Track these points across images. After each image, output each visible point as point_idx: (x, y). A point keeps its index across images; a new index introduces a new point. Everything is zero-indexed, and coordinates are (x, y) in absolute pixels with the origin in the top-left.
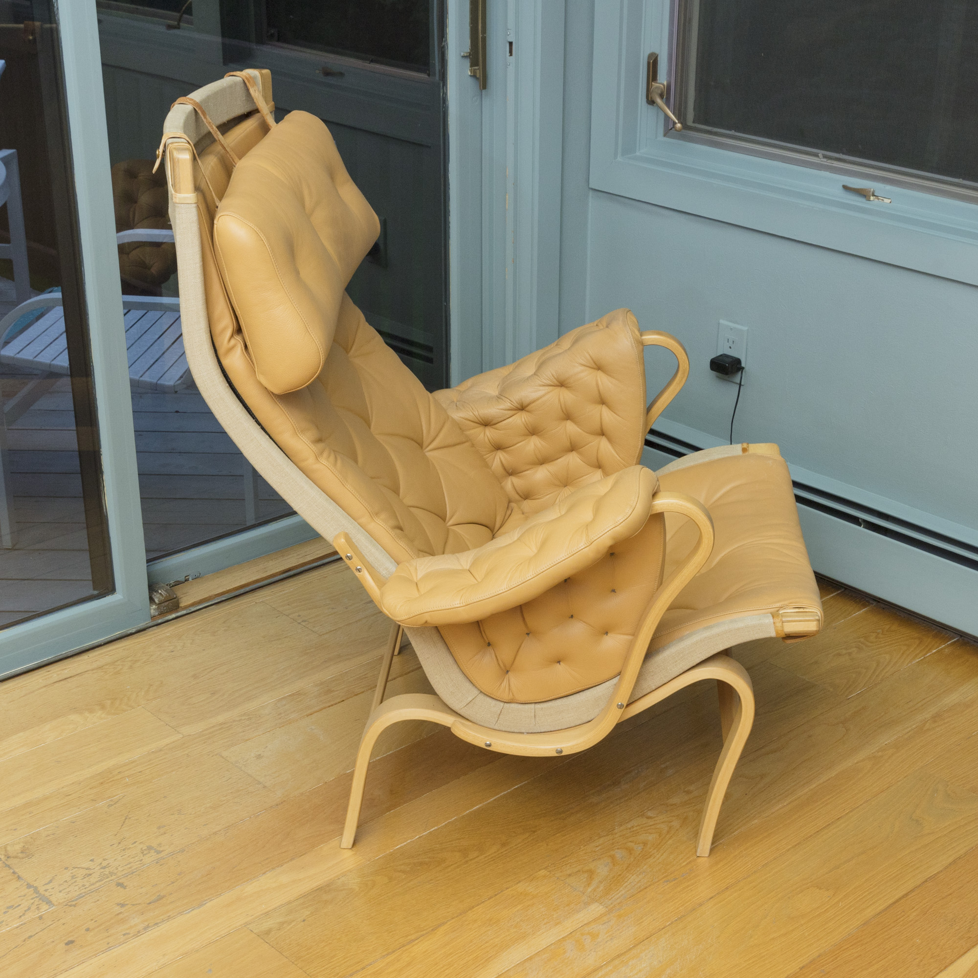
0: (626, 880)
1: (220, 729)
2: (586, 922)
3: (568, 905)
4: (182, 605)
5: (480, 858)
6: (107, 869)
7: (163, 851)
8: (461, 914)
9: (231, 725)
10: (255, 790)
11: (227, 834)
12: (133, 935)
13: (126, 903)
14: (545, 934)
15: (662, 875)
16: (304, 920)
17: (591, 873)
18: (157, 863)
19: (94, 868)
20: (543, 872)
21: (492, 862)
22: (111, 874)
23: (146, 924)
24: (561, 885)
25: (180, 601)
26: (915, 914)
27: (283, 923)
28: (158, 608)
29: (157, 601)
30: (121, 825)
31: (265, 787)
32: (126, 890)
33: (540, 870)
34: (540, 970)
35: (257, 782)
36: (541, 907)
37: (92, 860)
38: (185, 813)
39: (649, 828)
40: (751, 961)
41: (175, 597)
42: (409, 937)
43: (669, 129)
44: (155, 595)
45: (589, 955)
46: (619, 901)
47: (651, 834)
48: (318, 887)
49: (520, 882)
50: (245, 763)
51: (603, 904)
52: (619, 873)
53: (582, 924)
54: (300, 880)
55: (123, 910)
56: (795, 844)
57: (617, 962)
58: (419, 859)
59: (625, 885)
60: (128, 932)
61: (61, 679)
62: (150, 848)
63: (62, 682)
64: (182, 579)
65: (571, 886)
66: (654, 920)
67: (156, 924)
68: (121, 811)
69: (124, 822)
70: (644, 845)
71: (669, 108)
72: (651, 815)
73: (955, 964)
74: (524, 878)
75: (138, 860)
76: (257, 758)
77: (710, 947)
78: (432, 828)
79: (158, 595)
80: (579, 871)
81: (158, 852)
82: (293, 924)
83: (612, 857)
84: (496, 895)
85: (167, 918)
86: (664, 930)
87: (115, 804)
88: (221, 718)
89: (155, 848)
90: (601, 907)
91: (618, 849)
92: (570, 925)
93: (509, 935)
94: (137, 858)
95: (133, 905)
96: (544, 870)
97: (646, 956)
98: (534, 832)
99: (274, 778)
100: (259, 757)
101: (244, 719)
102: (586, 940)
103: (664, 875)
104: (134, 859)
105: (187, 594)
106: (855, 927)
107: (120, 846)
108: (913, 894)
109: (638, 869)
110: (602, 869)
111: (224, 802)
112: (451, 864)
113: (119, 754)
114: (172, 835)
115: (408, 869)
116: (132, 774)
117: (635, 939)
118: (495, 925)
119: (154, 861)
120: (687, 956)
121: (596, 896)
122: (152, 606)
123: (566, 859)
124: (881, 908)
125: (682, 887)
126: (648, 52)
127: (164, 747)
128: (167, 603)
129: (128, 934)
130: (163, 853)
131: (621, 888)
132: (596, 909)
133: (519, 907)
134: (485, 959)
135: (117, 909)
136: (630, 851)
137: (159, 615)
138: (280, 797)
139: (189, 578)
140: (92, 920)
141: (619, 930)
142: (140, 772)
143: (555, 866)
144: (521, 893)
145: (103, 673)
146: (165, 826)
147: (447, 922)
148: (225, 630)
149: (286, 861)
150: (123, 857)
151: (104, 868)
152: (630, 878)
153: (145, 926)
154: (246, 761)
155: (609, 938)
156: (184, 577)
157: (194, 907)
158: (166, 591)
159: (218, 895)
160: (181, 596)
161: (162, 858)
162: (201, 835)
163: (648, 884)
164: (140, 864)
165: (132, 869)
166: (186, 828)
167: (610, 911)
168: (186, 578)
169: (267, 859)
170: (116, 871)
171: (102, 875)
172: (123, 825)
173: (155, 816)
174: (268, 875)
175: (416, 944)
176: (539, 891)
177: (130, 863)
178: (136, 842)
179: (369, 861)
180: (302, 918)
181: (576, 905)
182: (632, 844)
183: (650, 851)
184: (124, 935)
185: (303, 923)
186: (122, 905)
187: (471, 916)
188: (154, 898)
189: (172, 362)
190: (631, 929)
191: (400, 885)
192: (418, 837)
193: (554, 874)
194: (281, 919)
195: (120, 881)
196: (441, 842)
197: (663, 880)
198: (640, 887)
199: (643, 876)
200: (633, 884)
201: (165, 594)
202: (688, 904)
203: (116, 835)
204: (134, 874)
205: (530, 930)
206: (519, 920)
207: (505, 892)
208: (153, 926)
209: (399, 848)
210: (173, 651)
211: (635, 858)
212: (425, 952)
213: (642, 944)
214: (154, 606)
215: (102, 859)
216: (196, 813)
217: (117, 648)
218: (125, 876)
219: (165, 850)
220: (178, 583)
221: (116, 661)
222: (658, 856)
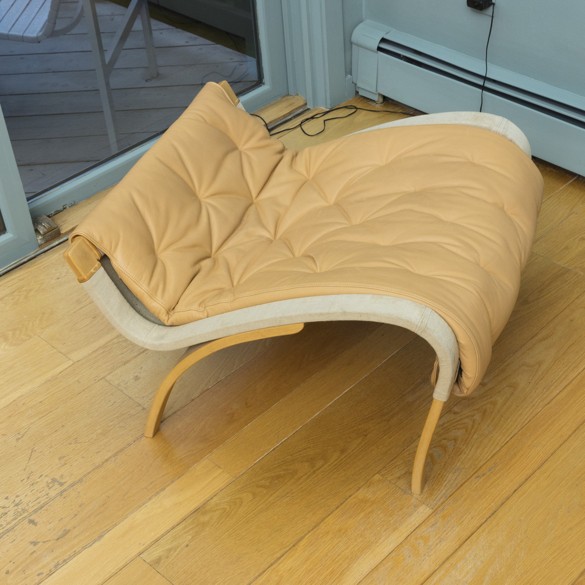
0: (445, 479)
1: (103, 353)
3: (401, 509)
4: (63, 232)
5: (325, 466)
6: (20, 507)
7: (65, 483)
8: (315, 527)
10: (136, 413)
11: (116, 461)
12: (46, 574)
13: (38, 541)
14: (386, 541)
16: (187, 545)
18: (61, 496)
19: (9, 506)
20: (377, 477)
21: (335, 470)
22: (24, 510)
23: (56, 561)
24: (393, 488)
25: (61, 228)
27: (169, 550)
28: (44, 238)
29: (41, 232)
30: (28, 458)
31: (144, 409)
32: (37, 527)
33: (374, 475)
35: (137, 404)
36: (380, 513)
37: (7, 498)
38: (80, 441)
40: (555, 554)
41: (56, 227)
42: (275, 556)
44: (40, 228)
45: (424, 560)
46: (442, 501)
49: (359, 488)
50: (125, 386)
51: (429, 505)
52: (439, 472)
53: (415, 527)
54: (181, 502)
55: (35, 548)
57: (447, 565)
58: (275, 472)
59: (445, 483)
60: (41, 571)
62: (54, 480)
64: (61, 208)
65: (401, 489)
66: (472, 518)
67: (65, 561)
68: (28, 444)
69: (31, 456)
70: (455, 442)
72: (457, 411)
74: (362, 484)
75: (45, 494)
76: (136, 380)
77: (521, 542)
78: (283, 439)
79: (42, 228)
81: (61, 484)
82: (178, 551)
83: (432, 456)
84: (342, 504)
85: (74, 553)
86: (481, 528)
87: (22, 437)
89: (58, 480)
90: (428, 509)
91: (435, 447)
92: (405, 529)
93: (356, 545)
94: (44, 492)
95: (44, 542)
96: (377, 475)
97: (470, 557)
98: (366, 436)
99: (150, 399)
100: (137, 378)
102: (420, 545)
103: (475, 470)
104: (41, 494)
105: (66, 221)
107: (29, 481)
109: (453, 467)
111: (111, 428)
112: (302, 475)
113: (22, 385)
114: (71, 466)
115: (268, 483)
116: (35, 405)
117: (459, 539)
118: (344, 536)
119: (58, 494)
120: (504, 554)
121: (423, 497)
122: (38, 238)
123: (395, 460)
125: (490, 482)
127: (58, 375)
128: (51, 232)
129: (42, 573)
130: (65, 485)
131: (442, 488)
132: (424, 511)
133: (362, 515)
134: (340, 573)
135: (32, 548)
136: (445, 449)
137: (45, 243)
139: (66, 207)
140: (10, 561)
141: (445, 531)
142: (40, 403)
143: (386, 470)
144: (362, 500)
145: (4, 305)
146: (65, 457)
147: (304, 537)
149: (167, 484)
150: (32, 493)
151: (17, 505)
152: (448, 477)
153: (55, 563)
154: (126, 383)
155: (438, 541)
156: (62, 207)
157: (95, 539)
158: (48, 223)
159: (113, 525)
160: (62, 224)
161: (65, 490)
162: (95, 463)
163: (463, 481)
164: (47, 498)
165: (41, 504)
166: (83, 457)
167: (435, 512)
168: (64, 207)
169: (151, 483)
170: (27, 508)
171: (16, 513)
172: (30, 459)
173: (56, 447)
174: (153, 500)
175: (282, 562)
176: (375, 497)
177: (39, 498)
178: (42, 475)
179: (235, 477)
180: (185, 544)
181: (408, 508)
182: (446, 441)
183: (461, 446)
184: (38, 575)
185: (186, 548)
186: (35, 543)
187: (323, 528)
188: (60, 533)
189: (34, 14)
190: (455, 530)
191: (262, 501)
192: (272, 449)
193: (387, 478)
194: (168, 547)
195: (32, 518)
196: (292, 453)
197: (475, 475)
198: (457, 485)
199: (458, 473)
200: (451, 483)
201: (47, 226)
202: (497, 499)
203: (25, 469)
204: (43, 509)
205: (374, 538)
206: (363, 528)
207: (348, 500)
208: (62, 563)
209: (258, 462)
210: (58, 278)
211: (449, 456)
212: (290, 569)
213: (465, 543)
214: (40, 237)
215: (14, 496)
216: (89, 440)
217: (13, 279)
218: (35, 511)
219: (67, 482)
220: (58, 212)
221: (14, 292)
222: (467, 452)
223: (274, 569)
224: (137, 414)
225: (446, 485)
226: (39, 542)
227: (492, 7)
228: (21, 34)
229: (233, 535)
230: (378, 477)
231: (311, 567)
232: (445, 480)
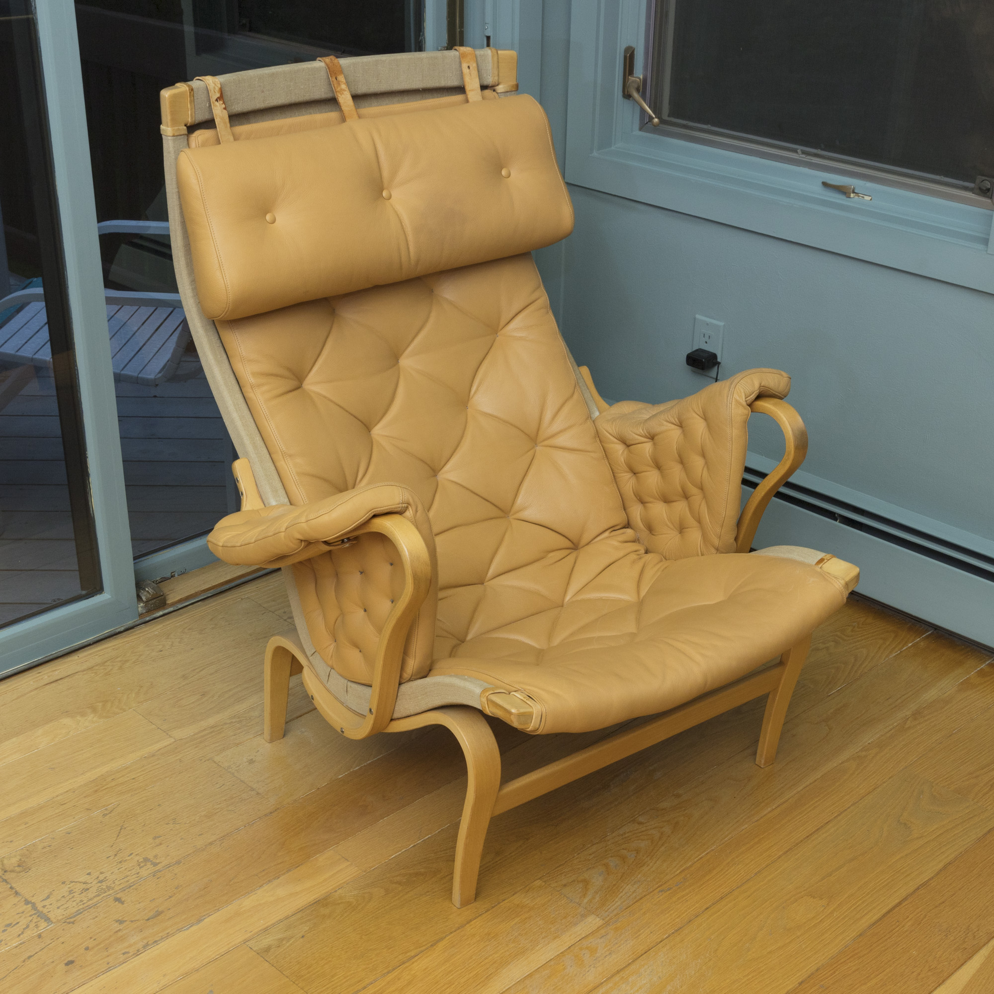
0: (621, 890)
1: (211, 732)
2: (584, 936)
3: (565, 918)
4: (169, 602)
6: (104, 883)
7: (159, 863)
8: (459, 928)
9: (222, 728)
10: (248, 798)
11: (223, 844)
12: (132, 953)
13: (125, 919)
14: (544, 948)
15: (657, 884)
16: (303, 937)
17: (586, 882)
18: (154, 876)
19: (92, 882)
20: (538, 883)
22: (109, 888)
23: (145, 941)
24: (557, 896)
25: (167, 597)
26: (909, 924)
27: (282, 940)
28: (146, 606)
29: (144, 599)
30: (116, 836)
31: (258, 794)
32: (124, 905)
33: (535, 881)
34: (541, 988)
35: (250, 788)
36: (538, 919)
37: (89, 874)
38: (180, 822)
39: (640, 834)
40: (750, 976)
41: (162, 594)
42: (408, 954)
43: (645, 123)
44: (142, 593)
45: (588, 971)
46: (615, 912)
47: (643, 840)
48: (315, 901)
49: (515, 893)
50: (237, 769)
51: (600, 916)
52: (614, 883)
53: (580, 938)
54: (297, 893)
55: (121, 927)
56: (786, 849)
57: (617, 978)
58: (414, 869)
59: (621, 895)
60: (127, 950)
61: (52, 680)
62: (146, 860)
63: (54, 685)
64: (168, 575)
65: (567, 897)
66: (652, 933)
67: (156, 942)
68: (115, 821)
69: (119, 833)
70: (637, 853)
71: (645, 101)
72: (643, 821)
73: (954, 977)
74: (519, 889)
75: (135, 873)
76: (250, 763)
77: (709, 961)
78: (426, 836)
79: (146, 593)
80: (574, 881)
81: (155, 864)
82: (293, 940)
83: (606, 865)
84: (493, 907)
85: (167, 935)
86: (662, 943)
87: (110, 813)
88: (211, 721)
89: (151, 860)
90: (598, 919)
91: (611, 857)
92: (568, 939)
93: (508, 950)
94: (133, 871)
95: (132, 921)
96: (539, 881)
97: (645, 972)
98: (527, 839)
99: (266, 785)
100: (251, 762)
101: (235, 722)
102: (585, 955)
103: (659, 884)
104: (130, 872)
105: (174, 591)
106: (851, 938)
107: (116, 859)
108: (906, 903)
109: (632, 879)
110: (597, 880)
111: (218, 811)
113: (113, 759)
114: (167, 846)
115: (404, 881)
116: (126, 781)
117: (634, 953)
119: (150, 874)
120: (687, 971)
121: (592, 907)
122: (140, 605)
123: (561, 868)
124: (875, 918)
125: (677, 898)
126: (624, 46)
127: (157, 752)
128: (155, 600)
129: (128, 953)
130: (159, 865)
131: (617, 900)
132: (593, 922)
133: (517, 920)
134: (485, 977)
135: (116, 926)
136: (623, 859)
137: (147, 611)
138: (274, 805)
139: (175, 575)
140: (91, 938)
141: (616, 943)
142: (133, 779)
143: (549, 876)
144: (518, 905)
145: (93, 674)
146: (160, 837)
147: (445, 937)
148: (213, 628)
149: (282, 873)
150: (119, 870)
151: (101, 882)
152: (625, 888)
153: (144, 944)
154: (238, 767)
155: (607, 953)
156: (170, 573)
157: (193, 923)
158: (153, 589)
159: (216, 910)
160: (168, 593)
161: (159, 871)
162: (196, 845)
163: (643, 894)
164: (137, 877)
165: (130, 882)
166: (182, 839)
167: (607, 924)
168: (173, 574)
169: (263, 871)
170: (113, 885)
171: (100, 890)
172: (118, 836)
173: (150, 826)
174: (266, 887)
175: (416, 961)
176: (535, 903)
177: (127, 876)
178: (132, 853)
179: (365, 872)
180: (301, 935)
181: (573, 917)
182: (625, 851)
183: (644, 858)
184: (124, 954)
185: (301, 939)
186: (121, 922)
187: (469, 930)
188: (151, 914)
189: (152, 355)
190: (629, 943)
191: (397, 898)
192: (412, 845)
193: (550, 884)
194: (280, 936)
195: (118, 896)
196: (436, 851)
197: (658, 890)
198: (635, 897)
199: (638, 885)
200: (629, 895)
201: (151, 592)
202: (684, 915)
203: (112, 846)
204: (131, 888)
205: (530, 945)
206: (516, 934)
207: (501, 904)
208: (152, 944)
209: (394, 857)
210: (161, 651)
211: (629, 867)
212: (425, 969)
213: (640, 958)
214: (142, 604)
215: (98, 873)
216: (190, 822)
217: (106, 648)
218: (123, 890)
219: (161, 862)
220: (164, 580)
221: (106, 662)
222: (651, 864)
223: (407, 967)
224: (250, 798)
225: (622, 897)
226: (126, 921)
227: (716, 367)
228: (135, 374)
229: (358, 929)
230: (540, 883)
231: (450, 969)
232: (622, 892)
